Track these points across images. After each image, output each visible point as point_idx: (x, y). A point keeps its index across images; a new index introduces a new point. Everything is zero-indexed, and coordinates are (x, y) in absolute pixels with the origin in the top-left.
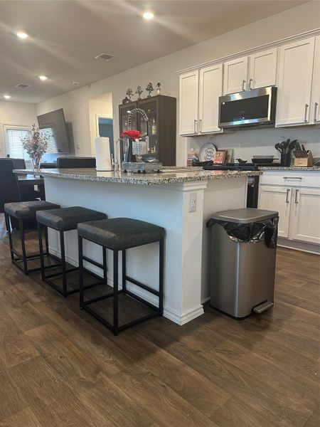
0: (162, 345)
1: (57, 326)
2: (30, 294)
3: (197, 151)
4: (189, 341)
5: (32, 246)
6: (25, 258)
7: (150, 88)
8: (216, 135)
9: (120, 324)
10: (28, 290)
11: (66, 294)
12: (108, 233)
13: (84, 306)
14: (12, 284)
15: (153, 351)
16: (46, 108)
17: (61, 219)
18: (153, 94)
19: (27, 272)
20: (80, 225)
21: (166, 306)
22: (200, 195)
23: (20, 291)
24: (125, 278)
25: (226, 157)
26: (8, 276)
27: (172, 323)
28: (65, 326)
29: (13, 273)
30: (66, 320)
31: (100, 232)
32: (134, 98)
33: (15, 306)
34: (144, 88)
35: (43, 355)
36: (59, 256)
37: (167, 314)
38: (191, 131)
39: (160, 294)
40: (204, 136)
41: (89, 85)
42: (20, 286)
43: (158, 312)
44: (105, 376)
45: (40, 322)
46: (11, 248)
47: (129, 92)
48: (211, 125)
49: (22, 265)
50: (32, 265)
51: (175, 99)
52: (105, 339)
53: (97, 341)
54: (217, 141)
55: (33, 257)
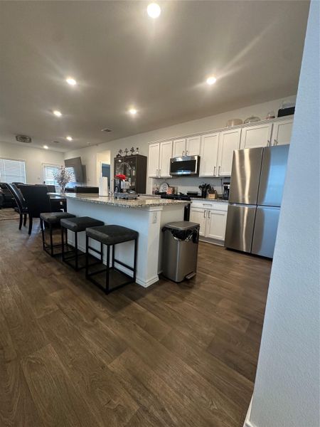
0: (134, 300)
1: (71, 290)
2: (54, 269)
3: (158, 186)
4: (150, 296)
5: (57, 239)
6: (52, 246)
7: (132, 150)
8: (168, 178)
9: (110, 288)
11: (77, 269)
12: (104, 235)
13: (89, 278)
14: (43, 263)
15: (129, 304)
16: (71, 156)
17: (76, 225)
18: (134, 154)
19: (53, 256)
20: (87, 229)
21: (137, 277)
22: (159, 214)
23: (48, 268)
24: (114, 260)
25: (174, 191)
26: (40, 258)
27: (141, 286)
28: (76, 290)
29: (44, 256)
30: (77, 286)
31: (99, 234)
32: (123, 155)
33: (44, 278)
34: (129, 150)
35: (61, 309)
36: (74, 245)
37: (138, 281)
38: (155, 175)
39: (134, 270)
40: (162, 178)
41: (97, 145)
42: (48, 265)
43: (132, 280)
44: (99, 321)
45: (60, 287)
46: (43, 240)
47: (121, 151)
48: (166, 173)
49: (50, 251)
50: (57, 251)
51: (146, 157)
52: (101, 297)
53: (95, 299)
54: (169, 182)
55: (57, 246)
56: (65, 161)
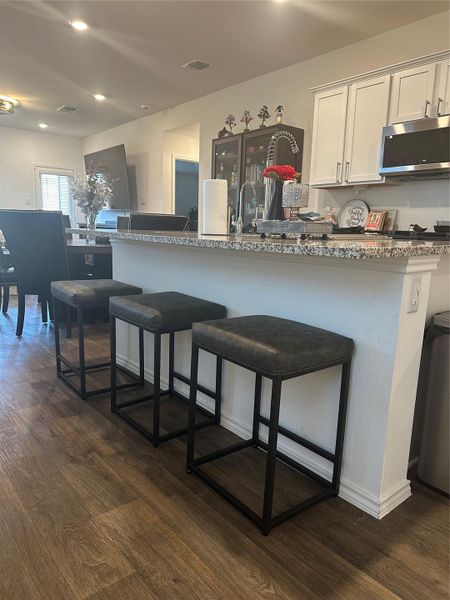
1: (154, 507)
2: (95, 435)
3: (336, 210)
5: (96, 348)
6: (84, 369)
7: (264, 114)
8: (370, 186)
10: (91, 430)
11: (156, 441)
13: (194, 468)
14: (63, 417)
16: (99, 144)
18: (268, 123)
19: (85, 395)
23: (76, 430)
25: (386, 222)
26: (54, 401)
28: (170, 508)
29: (63, 395)
30: (167, 494)
32: (238, 128)
33: (73, 460)
34: (254, 114)
36: (137, 372)
37: (345, 493)
38: (330, 179)
40: (350, 188)
42: (75, 420)
43: (328, 490)
45: (123, 496)
46: (58, 353)
47: (230, 120)
49: (77, 383)
50: (95, 383)
51: (301, 132)
52: (247, 541)
54: (370, 196)
55: (97, 367)
56: (87, 158)
